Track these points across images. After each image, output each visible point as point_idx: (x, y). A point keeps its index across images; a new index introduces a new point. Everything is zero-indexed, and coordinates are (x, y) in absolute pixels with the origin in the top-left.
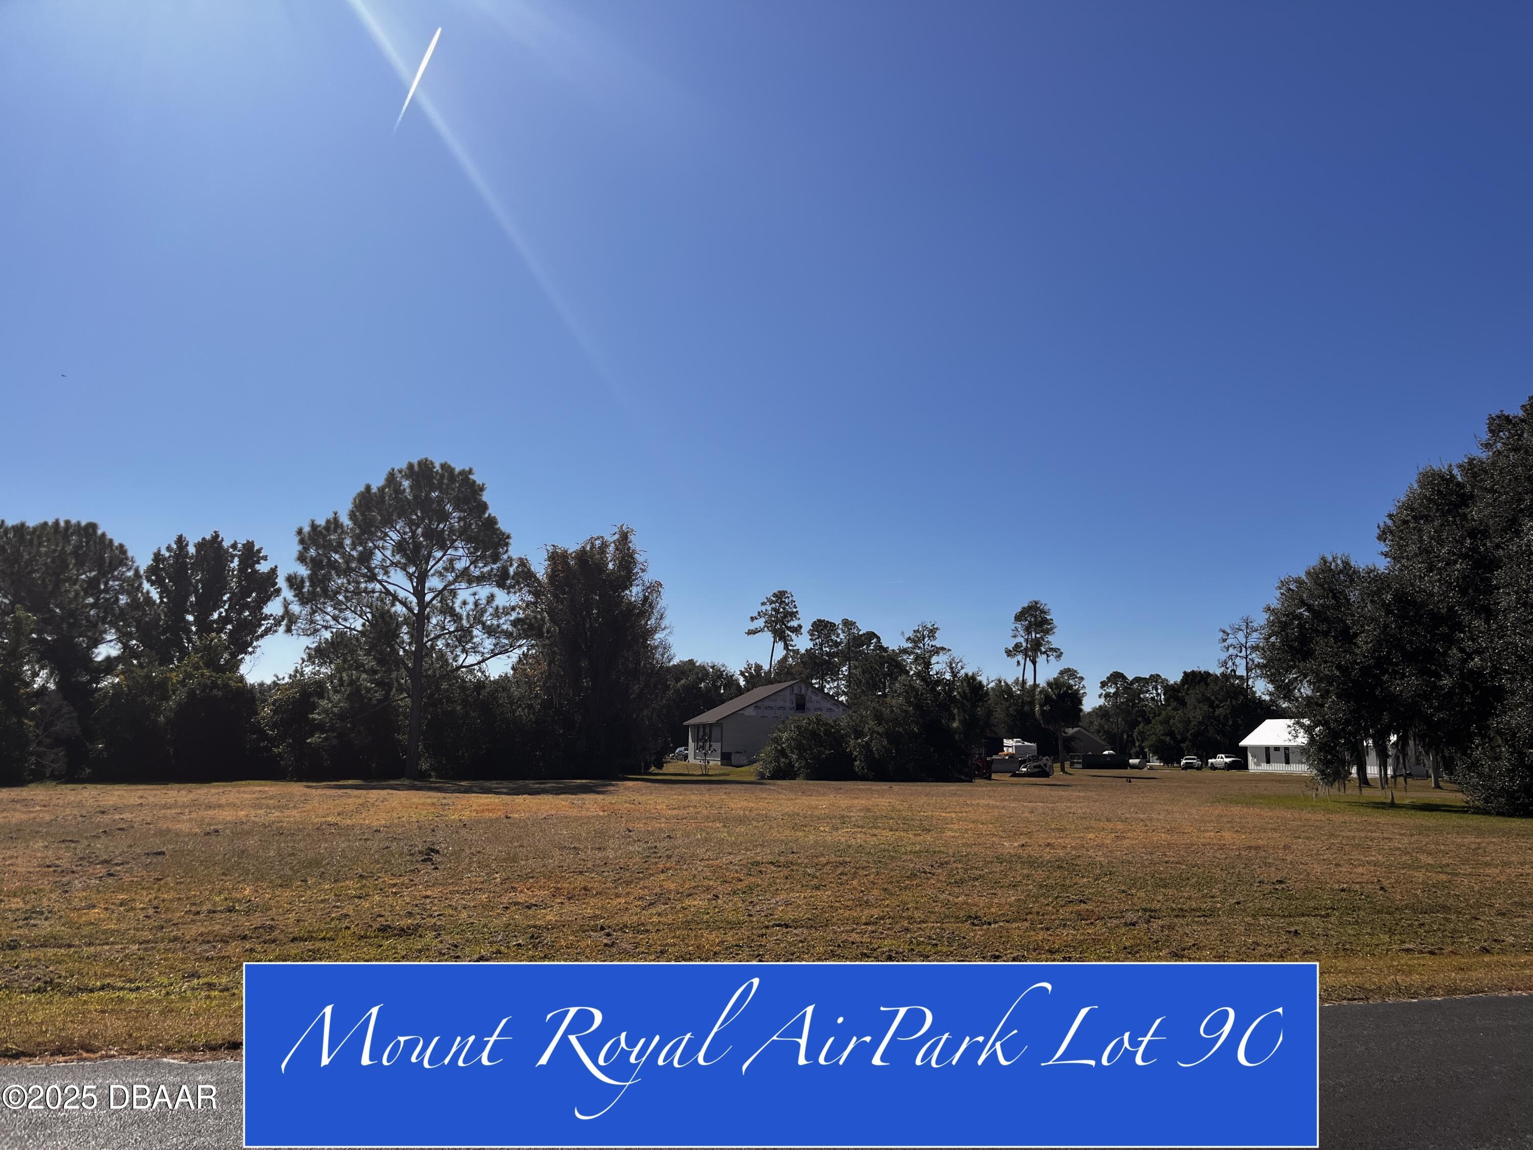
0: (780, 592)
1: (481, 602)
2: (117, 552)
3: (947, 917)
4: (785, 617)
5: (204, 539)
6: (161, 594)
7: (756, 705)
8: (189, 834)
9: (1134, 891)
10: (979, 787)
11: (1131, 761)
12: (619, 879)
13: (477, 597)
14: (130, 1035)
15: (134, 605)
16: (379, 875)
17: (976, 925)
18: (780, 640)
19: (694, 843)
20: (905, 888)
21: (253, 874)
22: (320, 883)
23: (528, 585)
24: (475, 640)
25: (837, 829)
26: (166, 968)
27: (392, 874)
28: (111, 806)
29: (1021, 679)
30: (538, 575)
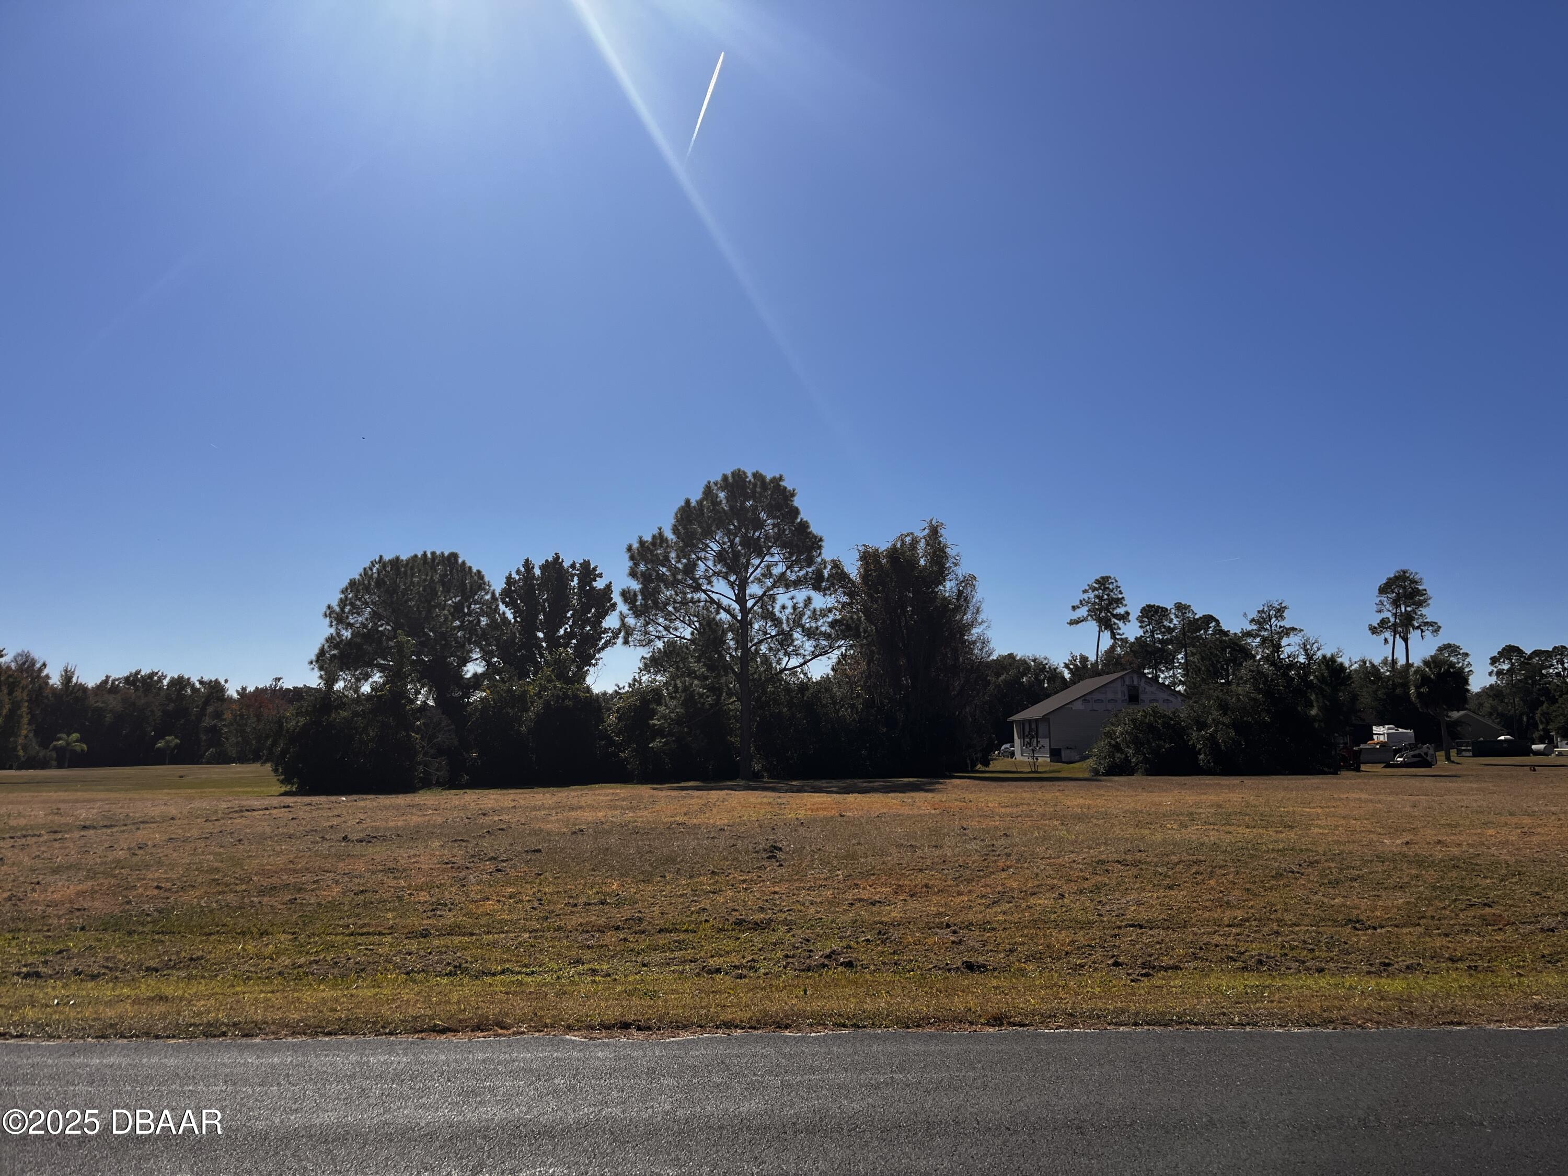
0: (1103, 578)
1: (799, 606)
2: (476, 578)
3: (1322, 920)
4: (1110, 604)
5: (547, 561)
6: (514, 613)
7: (1084, 698)
8: (558, 834)
9: (1550, 893)
10: (1346, 779)
11: (1534, 747)
12: (960, 877)
13: (795, 601)
14: (536, 1014)
15: (493, 625)
16: (729, 871)
17: (1359, 930)
18: (1106, 629)
19: (1033, 841)
20: (1271, 888)
21: (618, 870)
22: (677, 879)
23: (842, 587)
24: (796, 643)
25: (1186, 827)
26: (554, 955)
27: (741, 871)
28: (492, 808)
29: (1390, 659)
30: (851, 576)
